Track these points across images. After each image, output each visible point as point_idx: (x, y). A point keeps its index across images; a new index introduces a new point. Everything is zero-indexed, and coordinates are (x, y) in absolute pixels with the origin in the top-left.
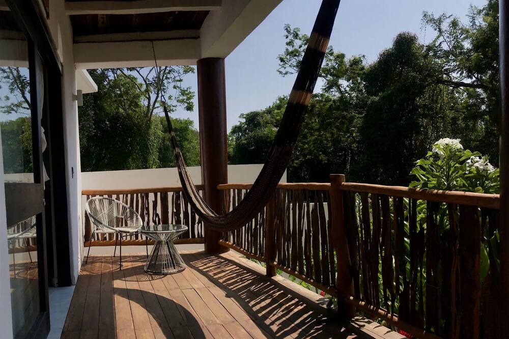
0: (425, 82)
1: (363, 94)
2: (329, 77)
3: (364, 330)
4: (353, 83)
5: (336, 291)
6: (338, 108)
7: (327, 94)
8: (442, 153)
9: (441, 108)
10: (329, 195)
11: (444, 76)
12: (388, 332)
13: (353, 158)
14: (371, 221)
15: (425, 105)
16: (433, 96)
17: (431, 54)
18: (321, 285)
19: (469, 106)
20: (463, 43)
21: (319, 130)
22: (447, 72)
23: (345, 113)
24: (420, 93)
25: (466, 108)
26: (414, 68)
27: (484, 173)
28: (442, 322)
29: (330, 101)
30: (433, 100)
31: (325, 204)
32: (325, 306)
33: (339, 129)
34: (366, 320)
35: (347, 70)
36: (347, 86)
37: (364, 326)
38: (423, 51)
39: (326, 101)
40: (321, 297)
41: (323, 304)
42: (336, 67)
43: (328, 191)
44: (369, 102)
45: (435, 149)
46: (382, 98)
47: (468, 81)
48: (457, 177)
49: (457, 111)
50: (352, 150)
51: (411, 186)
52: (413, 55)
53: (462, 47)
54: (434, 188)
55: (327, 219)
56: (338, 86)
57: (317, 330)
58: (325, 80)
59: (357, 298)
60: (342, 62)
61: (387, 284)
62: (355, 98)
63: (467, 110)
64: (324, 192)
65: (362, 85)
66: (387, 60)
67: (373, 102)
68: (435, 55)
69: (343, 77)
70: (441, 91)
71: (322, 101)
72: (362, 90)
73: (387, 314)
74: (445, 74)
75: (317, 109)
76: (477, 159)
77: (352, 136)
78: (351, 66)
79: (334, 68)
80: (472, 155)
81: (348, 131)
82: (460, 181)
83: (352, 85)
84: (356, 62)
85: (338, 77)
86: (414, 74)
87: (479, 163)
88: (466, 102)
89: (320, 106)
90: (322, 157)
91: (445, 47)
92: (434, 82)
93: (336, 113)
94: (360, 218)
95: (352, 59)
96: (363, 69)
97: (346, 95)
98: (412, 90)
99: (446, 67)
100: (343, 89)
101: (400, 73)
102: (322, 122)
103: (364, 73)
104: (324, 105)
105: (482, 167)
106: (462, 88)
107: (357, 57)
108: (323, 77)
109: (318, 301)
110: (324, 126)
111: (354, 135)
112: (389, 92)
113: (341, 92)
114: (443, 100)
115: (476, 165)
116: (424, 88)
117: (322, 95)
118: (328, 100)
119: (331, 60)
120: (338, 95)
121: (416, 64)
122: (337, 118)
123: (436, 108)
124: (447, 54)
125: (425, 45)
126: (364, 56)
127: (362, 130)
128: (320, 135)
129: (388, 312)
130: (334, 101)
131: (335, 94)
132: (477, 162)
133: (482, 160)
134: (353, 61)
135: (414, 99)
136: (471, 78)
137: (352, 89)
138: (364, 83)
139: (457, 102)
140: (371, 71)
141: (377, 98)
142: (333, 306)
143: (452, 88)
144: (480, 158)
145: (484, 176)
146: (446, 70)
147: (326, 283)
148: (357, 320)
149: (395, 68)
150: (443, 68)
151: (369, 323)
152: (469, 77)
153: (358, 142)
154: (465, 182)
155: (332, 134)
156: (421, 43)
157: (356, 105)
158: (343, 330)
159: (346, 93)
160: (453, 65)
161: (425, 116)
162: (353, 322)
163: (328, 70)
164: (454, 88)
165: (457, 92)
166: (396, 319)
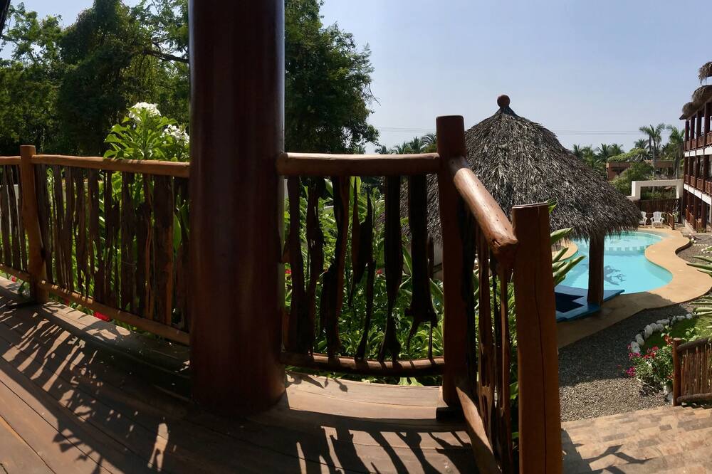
0: (130, 51)
1: (59, 61)
2: (20, 41)
3: (56, 315)
4: (47, 49)
5: (28, 275)
6: (30, 78)
7: (17, 62)
8: (139, 119)
9: (149, 82)
10: (19, 169)
11: (153, 46)
12: (83, 316)
13: (47, 135)
14: (65, 200)
15: (130, 78)
16: (140, 67)
17: (138, 18)
18: (11, 269)
19: (181, 83)
20: (173, 10)
21: (9, 104)
22: (157, 42)
23: (38, 83)
24: (125, 64)
25: (177, 85)
26: (118, 34)
27: (181, 144)
28: (137, 300)
29: (21, 69)
30: (139, 73)
31: (16, 186)
32: (16, 292)
33: (32, 103)
34: (60, 305)
35: (40, 33)
36: (41, 52)
37: (57, 311)
38: (129, 14)
39: (17, 70)
40: (11, 282)
41: (13, 289)
42: (28, 28)
43: (18, 165)
44: (66, 71)
45: (132, 115)
46: (82, 67)
47: (178, 54)
48: (154, 147)
49: (167, 87)
50: (47, 127)
51: (106, 156)
52: (117, 18)
53: (171, 15)
54: (130, 157)
55: (17, 197)
56: (30, 51)
57: (7, 315)
58: (16, 45)
59: (50, 282)
60: (34, 23)
61: (82, 265)
62: (49, 66)
63: (178, 87)
64: (14, 167)
65: (59, 51)
66: (87, 23)
67: (71, 71)
68: (142, 19)
69: (35, 41)
70: (149, 63)
71: (12, 70)
72: (57, 57)
73: (81, 297)
74: (154, 43)
75: (7, 79)
76: (174, 128)
77: (46, 110)
78: (44, 28)
79: (25, 30)
80: (169, 122)
81: (41, 104)
82: (158, 152)
83: (46, 52)
84: (51, 23)
85: (31, 41)
86: (118, 41)
87: (175, 132)
88: (177, 79)
89: (11, 75)
90: (14, 135)
91: (154, 11)
92: (140, 52)
93: (28, 84)
94: (53, 196)
95: (46, 19)
96: (58, 31)
97: (40, 62)
98: (115, 60)
99: (155, 36)
100: (35, 56)
101: (102, 39)
102: (13, 94)
103: (61, 37)
104: (15, 74)
105: (178, 137)
106: (172, 61)
107: (52, 17)
108: (13, 40)
109: (8, 286)
110: (16, 98)
111: (49, 109)
112: (89, 60)
113: (33, 59)
114: (152, 73)
115: (173, 134)
116: (130, 58)
117: (12, 62)
118: (19, 68)
119: (22, 21)
120: (30, 62)
121: (120, 29)
122: (29, 89)
123: (143, 82)
124: (156, 20)
125: (130, 7)
126: (60, 16)
127: (58, 104)
128: (10, 110)
129: (83, 295)
130: (26, 69)
131: (26, 61)
132: (174, 131)
133: (179, 130)
134: (47, 22)
135: (119, 71)
136: (182, 51)
137: (46, 56)
138: (61, 49)
139: (167, 78)
140: (68, 35)
141: (75, 67)
142: (24, 292)
143: (161, 61)
144: (178, 127)
145: (180, 146)
146: (155, 39)
147: (17, 268)
148: (49, 305)
149: (96, 32)
150: (151, 36)
151: (62, 308)
152: (179, 49)
153: (54, 118)
154: (162, 154)
155: (24, 108)
156: (126, 4)
157: (52, 75)
158: (35, 315)
159: (39, 60)
160: (162, 33)
161: (130, 90)
162: (45, 307)
163: (18, 32)
164: (163, 60)
165: (168, 66)
166: (90, 301)
